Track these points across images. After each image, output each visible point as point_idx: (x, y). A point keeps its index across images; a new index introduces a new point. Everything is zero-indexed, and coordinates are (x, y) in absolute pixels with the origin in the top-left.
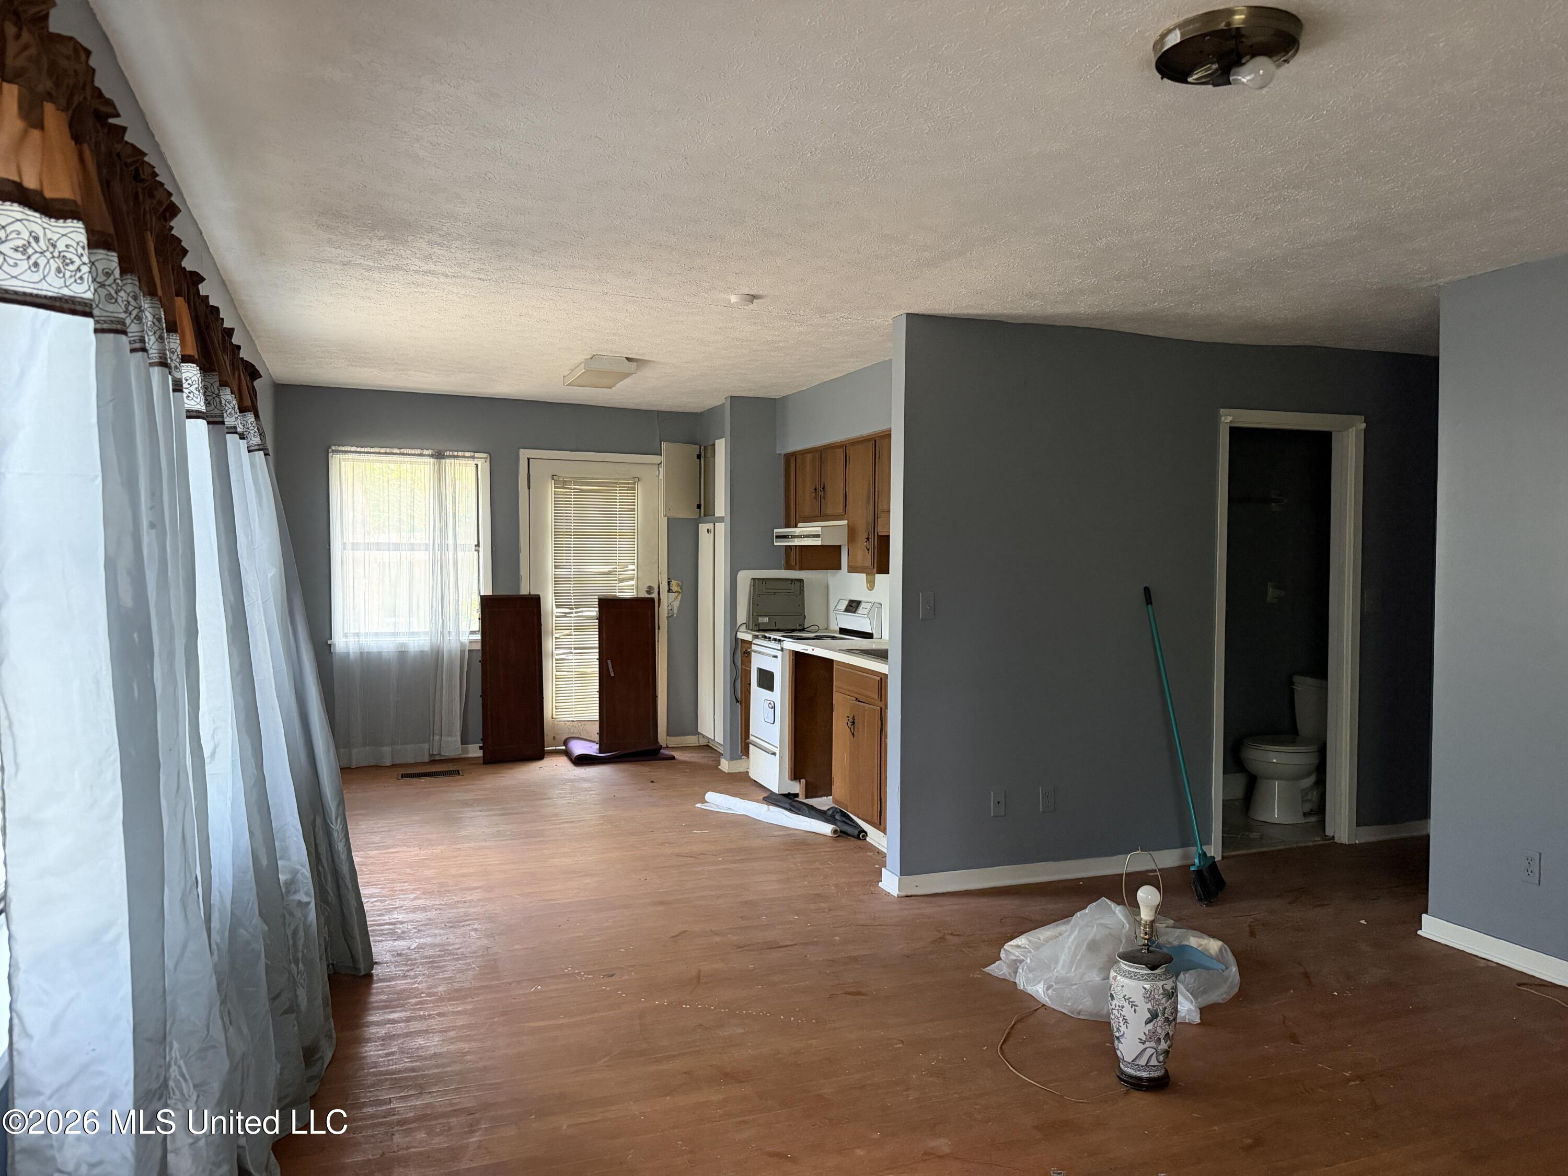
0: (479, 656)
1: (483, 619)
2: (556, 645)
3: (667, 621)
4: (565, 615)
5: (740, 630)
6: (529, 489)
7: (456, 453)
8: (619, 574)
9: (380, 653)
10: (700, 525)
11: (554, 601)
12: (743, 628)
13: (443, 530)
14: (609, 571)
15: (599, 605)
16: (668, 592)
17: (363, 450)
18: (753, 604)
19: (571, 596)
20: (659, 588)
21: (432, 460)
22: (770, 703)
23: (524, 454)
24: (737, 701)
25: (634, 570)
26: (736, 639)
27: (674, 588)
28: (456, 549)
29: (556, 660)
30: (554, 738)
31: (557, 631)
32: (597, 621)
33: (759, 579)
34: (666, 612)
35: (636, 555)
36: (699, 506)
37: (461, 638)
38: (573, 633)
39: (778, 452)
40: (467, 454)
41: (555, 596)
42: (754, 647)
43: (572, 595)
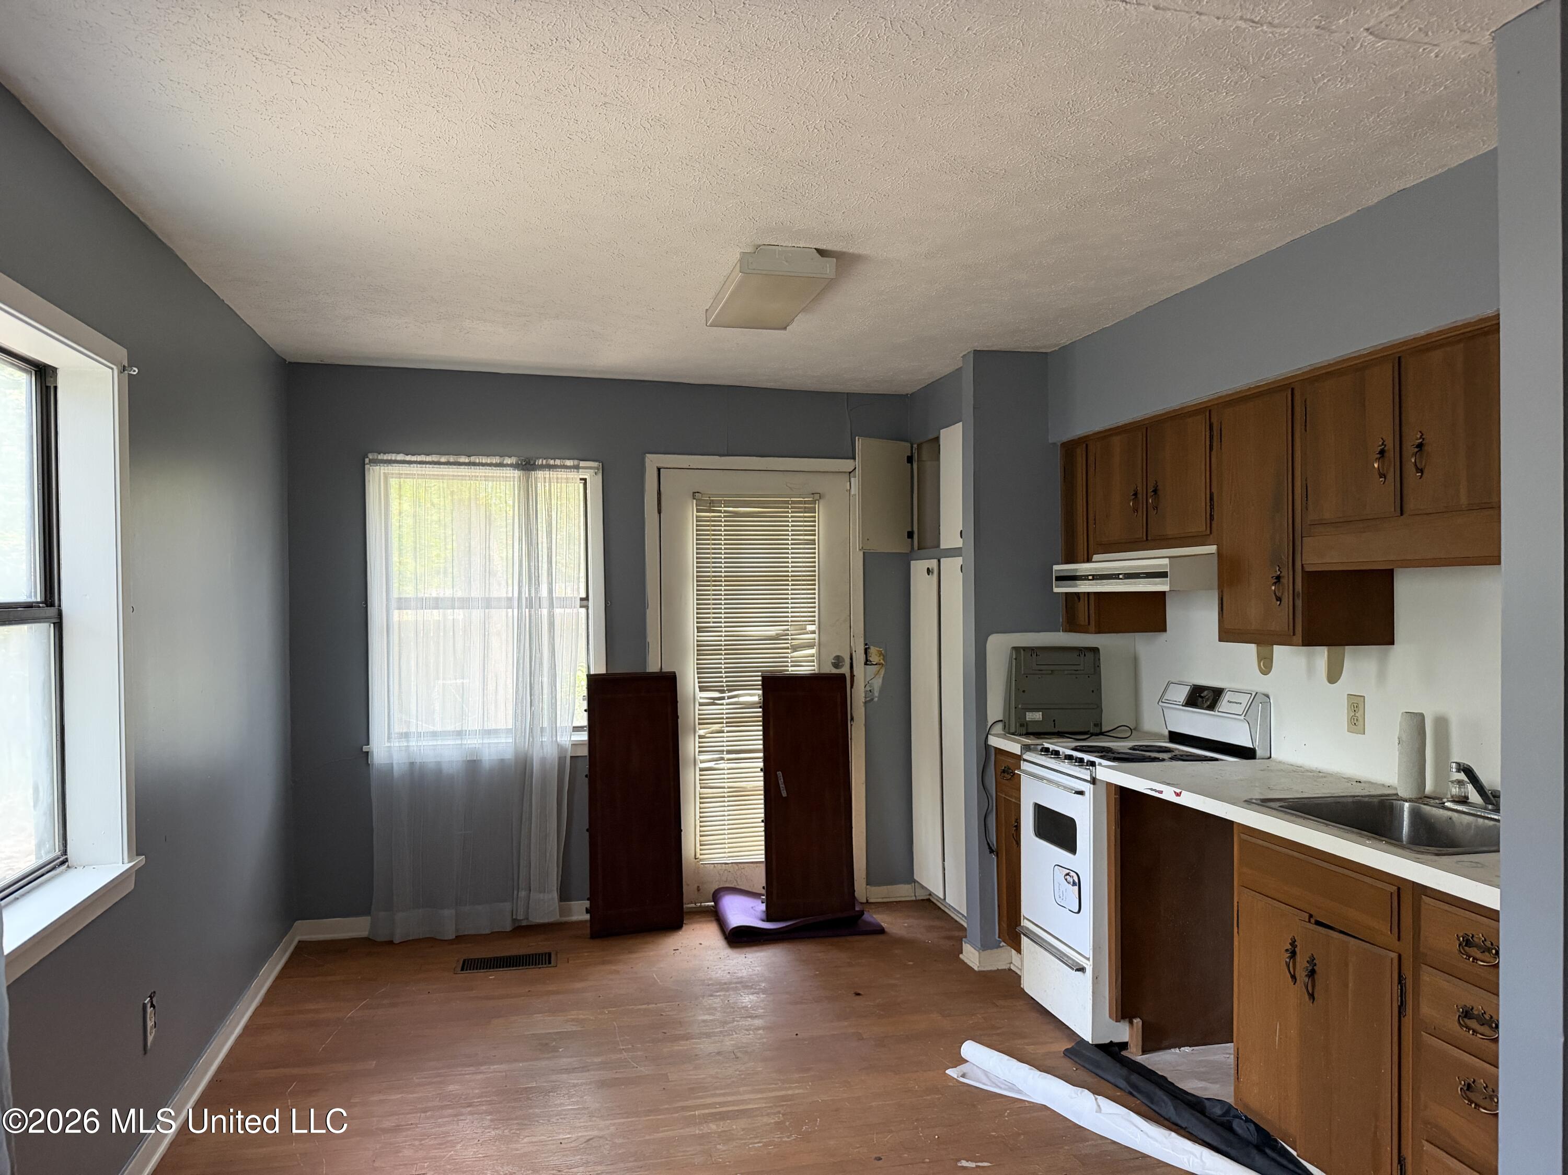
0: (584, 767)
1: (590, 711)
2: (699, 747)
3: (863, 709)
4: (713, 702)
5: (993, 732)
6: (659, 512)
7: (552, 462)
8: (792, 639)
9: (439, 764)
10: (912, 562)
11: (697, 680)
12: (998, 728)
13: (534, 579)
14: (777, 634)
15: (763, 685)
16: (866, 664)
17: (414, 458)
18: (1017, 689)
19: (721, 672)
20: (851, 659)
21: (517, 473)
22: (1068, 874)
23: (653, 461)
24: (991, 851)
25: (814, 632)
26: (987, 747)
27: (874, 658)
28: (551, 606)
29: (701, 770)
30: (698, 889)
31: (701, 726)
32: (761, 710)
33: (1024, 649)
34: (863, 695)
35: (816, 609)
36: (910, 535)
37: (558, 739)
38: (726, 729)
39: (1050, 441)
40: (569, 463)
41: (698, 673)
42: (1025, 766)
43: (723, 671)
